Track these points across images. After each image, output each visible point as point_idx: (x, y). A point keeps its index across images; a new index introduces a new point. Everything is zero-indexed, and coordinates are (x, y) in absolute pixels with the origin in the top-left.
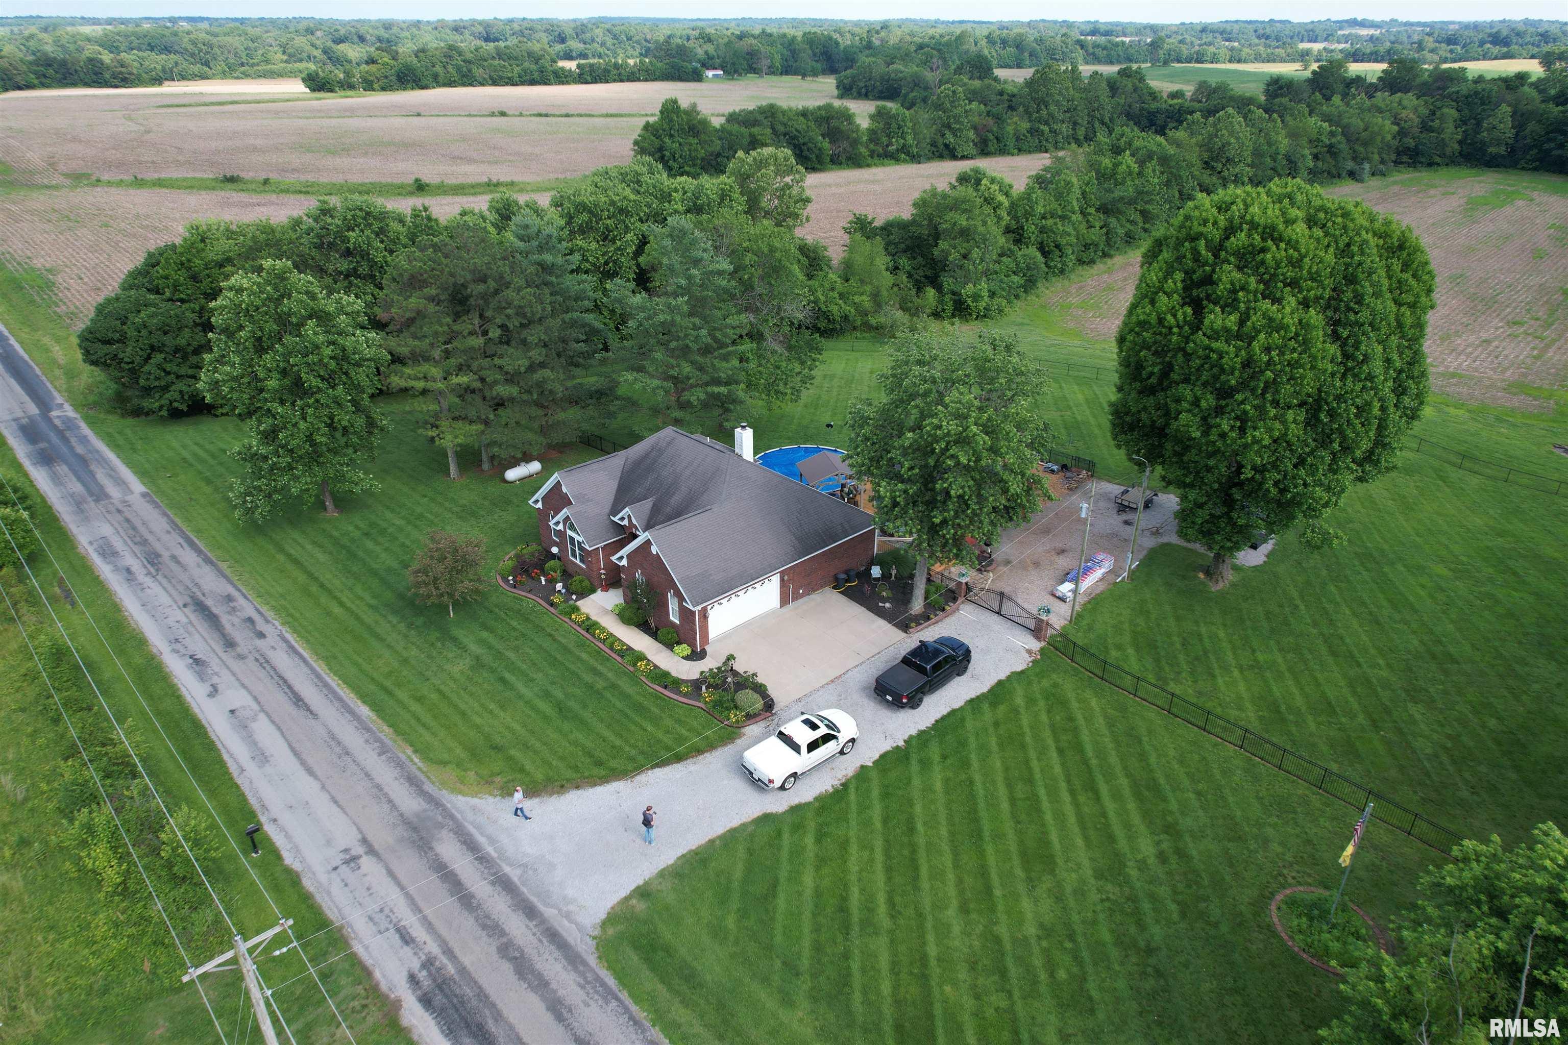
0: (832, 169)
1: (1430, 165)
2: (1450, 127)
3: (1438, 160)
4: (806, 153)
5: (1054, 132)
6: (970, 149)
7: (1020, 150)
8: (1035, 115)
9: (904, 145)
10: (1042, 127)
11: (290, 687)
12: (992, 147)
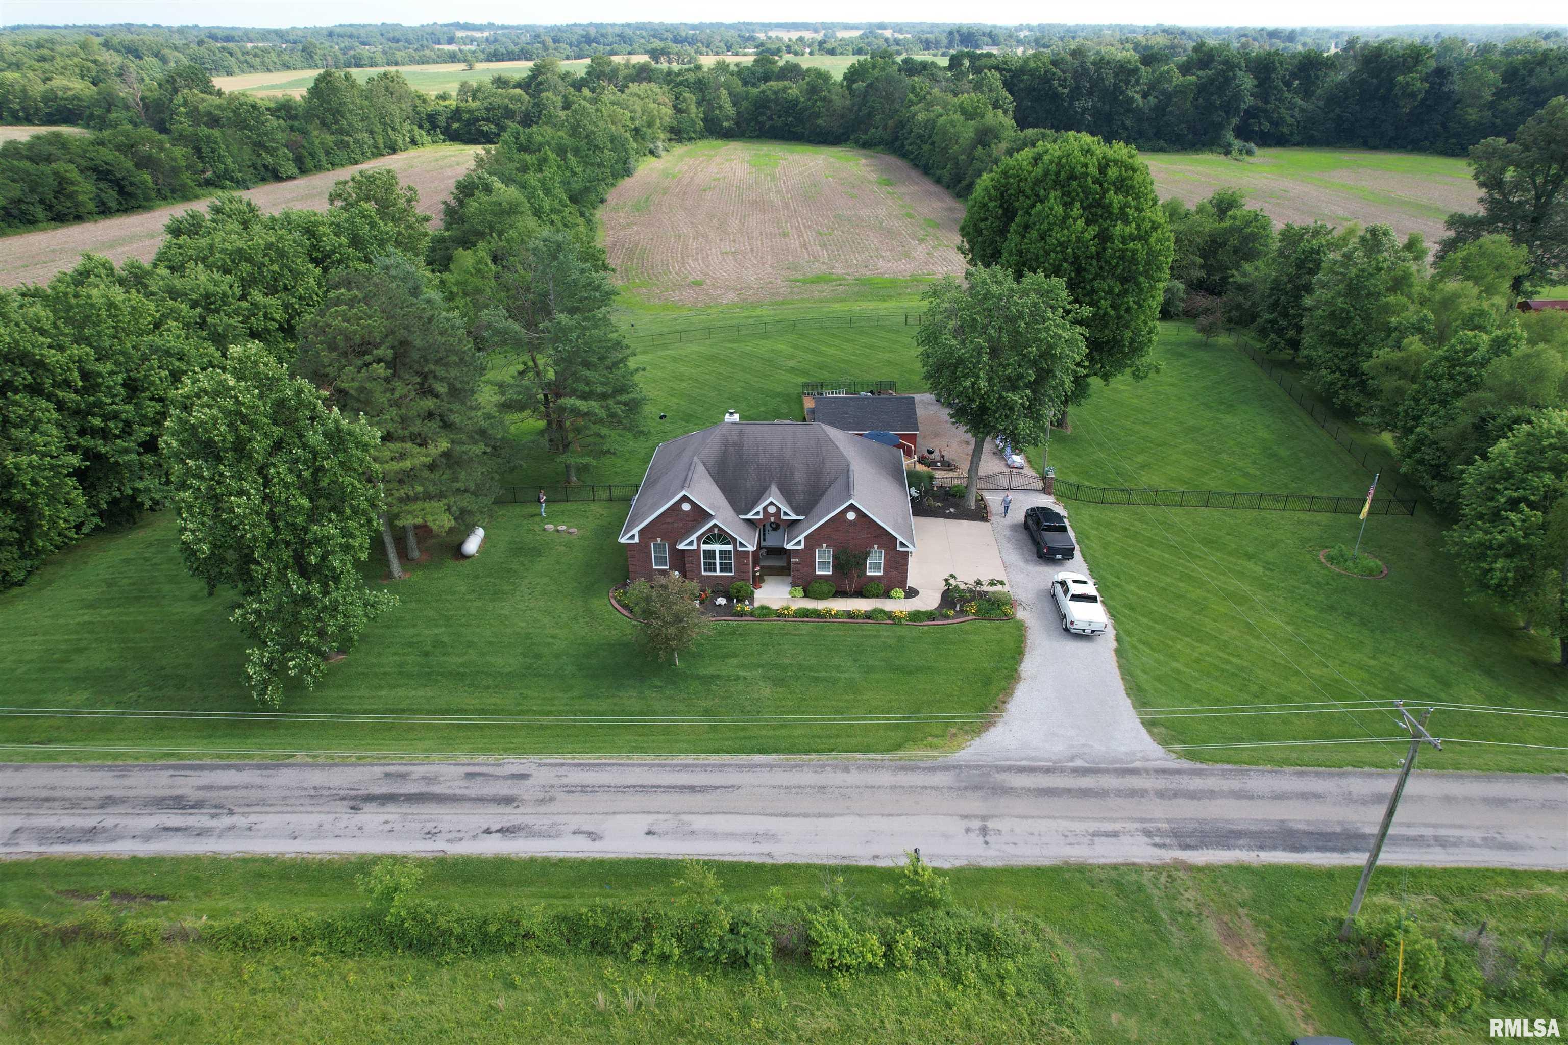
0: (160, 205)
1: (690, 139)
2: (693, 108)
3: (693, 135)
4: (129, 189)
5: (356, 141)
6: (292, 169)
7: (333, 165)
8: (334, 127)
9: (226, 170)
10: (346, 139)
11: (659, 787)
12: (309, 163)
